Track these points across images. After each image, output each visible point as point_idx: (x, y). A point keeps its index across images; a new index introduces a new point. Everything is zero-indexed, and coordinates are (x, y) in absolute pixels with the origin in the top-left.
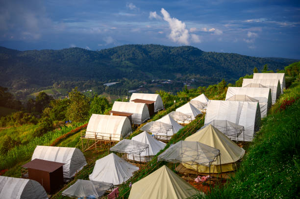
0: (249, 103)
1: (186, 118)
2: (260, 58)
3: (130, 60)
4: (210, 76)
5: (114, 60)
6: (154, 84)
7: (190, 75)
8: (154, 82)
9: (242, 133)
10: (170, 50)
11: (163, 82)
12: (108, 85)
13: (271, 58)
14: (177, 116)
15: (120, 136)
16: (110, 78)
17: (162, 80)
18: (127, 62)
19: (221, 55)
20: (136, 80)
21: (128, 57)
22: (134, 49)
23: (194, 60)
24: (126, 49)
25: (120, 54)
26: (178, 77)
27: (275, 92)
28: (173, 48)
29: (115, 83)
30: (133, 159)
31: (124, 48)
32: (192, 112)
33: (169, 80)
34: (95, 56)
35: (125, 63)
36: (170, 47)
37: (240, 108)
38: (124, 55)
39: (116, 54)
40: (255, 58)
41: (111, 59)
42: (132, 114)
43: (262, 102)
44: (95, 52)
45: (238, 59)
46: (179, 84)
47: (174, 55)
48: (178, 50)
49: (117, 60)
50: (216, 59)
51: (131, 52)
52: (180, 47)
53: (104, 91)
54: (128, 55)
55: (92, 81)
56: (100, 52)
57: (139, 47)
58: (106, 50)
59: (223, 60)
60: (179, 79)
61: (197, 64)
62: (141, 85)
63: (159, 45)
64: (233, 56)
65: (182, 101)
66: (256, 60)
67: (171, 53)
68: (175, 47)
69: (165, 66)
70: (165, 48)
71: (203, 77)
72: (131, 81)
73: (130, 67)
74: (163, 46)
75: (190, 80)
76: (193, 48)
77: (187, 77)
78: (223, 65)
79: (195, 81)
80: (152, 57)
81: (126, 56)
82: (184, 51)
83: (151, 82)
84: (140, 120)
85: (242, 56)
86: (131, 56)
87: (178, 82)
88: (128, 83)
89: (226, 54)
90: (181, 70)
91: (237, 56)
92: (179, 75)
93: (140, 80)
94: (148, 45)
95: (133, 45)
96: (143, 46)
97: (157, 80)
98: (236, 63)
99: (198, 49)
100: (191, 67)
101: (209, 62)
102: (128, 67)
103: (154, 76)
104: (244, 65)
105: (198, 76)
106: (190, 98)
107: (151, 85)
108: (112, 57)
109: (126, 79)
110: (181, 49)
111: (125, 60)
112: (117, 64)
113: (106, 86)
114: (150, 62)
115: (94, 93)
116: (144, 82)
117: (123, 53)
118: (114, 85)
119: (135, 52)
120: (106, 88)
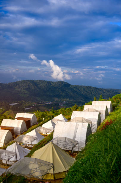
0: (83, 124)
1: (47, 131)
2: (104, 89)
3: (27, 89)
4: (75, 100)
5: (17, 89)
6: (41, 104)
7: (63, 99)
8: (41, 103)
9: (77, 146)
10: (51, 83)
11: (46, 103)
12: (12, 105)
13: (110, 89)
14: (42, 130)
15: (3, 144)
16: (14, 101)
17: (46, 102)
18: (24, 91)
19: (81, 87)
20: (30, 102)
21: (26, 88)
22: (29, 82)
23: (66, 90)
24: (24, 83)
25: (21, 86)
26: (55, 100)
27: (104, 114)
28: (53, 82)
29: (16, 104)
30: (6, 163)
31: (23, 82)
32: (52, 127)
33: (50, 102)
34: (5, 87)
35: (23, 91)
36: (51, 82)
37: (77, 127)
38: (23, 87)
39: (18, 86)
40: (101, 89)
41: (15, 89)
42: (14, 128)
43: (94, 122)
44: (5, 84)
45: (91, 89)
46: (56, 104)
47: (53, 87)
48: (56, 84)
49: (18, 89)
50: (78, 89)
51: (27, 85)
52: (57, 82)
53: (10, 108)
54: (25, 86)
55: (3, 102)
56: (8, 84)
57: (32, 82)
58: (12, 83)
59: (82, 90)
60: (56, 102)
61: (67, 92)
62: (33, 105)
63: (44, 81)
64: (88, 87)
65: (49, 119)
66: (102, 90)
67: (51, 86)
68: (54, 82)
69: (48, 93)
70: (48, 82)
71: (71, 100)
72: (27, 102)
73: (26, 93)
74: (47, 81)
75: (63, 102)
76: (65, 82)
77: (61, 100)
78: (83, 92)
79: (66, 103)
80: (40, 87)
81: (24, 87)
82: (59, 85)
83: (39, 103)
84: (20, 132)
85: (93, 88)
86: (27, 87)
87: (56, 103)
88: (25, 104)
89: (84, 86)
90: (58, 96)
91: (90, 87)
92: (56, 99)
93: (33, 102)
94: (37, 80)
95: (28, 80)
96: (35, 81)
97: (43, 102)
98: (90, 92)
99: (68, 83)
100: (63, 94)
101: (74, 91)
102: (25, 94)
103: (41, 99)
104: (95, 93)
105: (68, 99)
106: (55, 116)
107: (39, 104)
108: (15, 88)
109: (23, 101)
110: (58, 83)
111: (24, 89)
112: (18, 92)
113: (11, 105)
114: (39, 91)
115: (3, 110)
116: (35, 103)
117: (22, 85)
118: (16, 105)
119: (29, 85)
120: (11, 107)
